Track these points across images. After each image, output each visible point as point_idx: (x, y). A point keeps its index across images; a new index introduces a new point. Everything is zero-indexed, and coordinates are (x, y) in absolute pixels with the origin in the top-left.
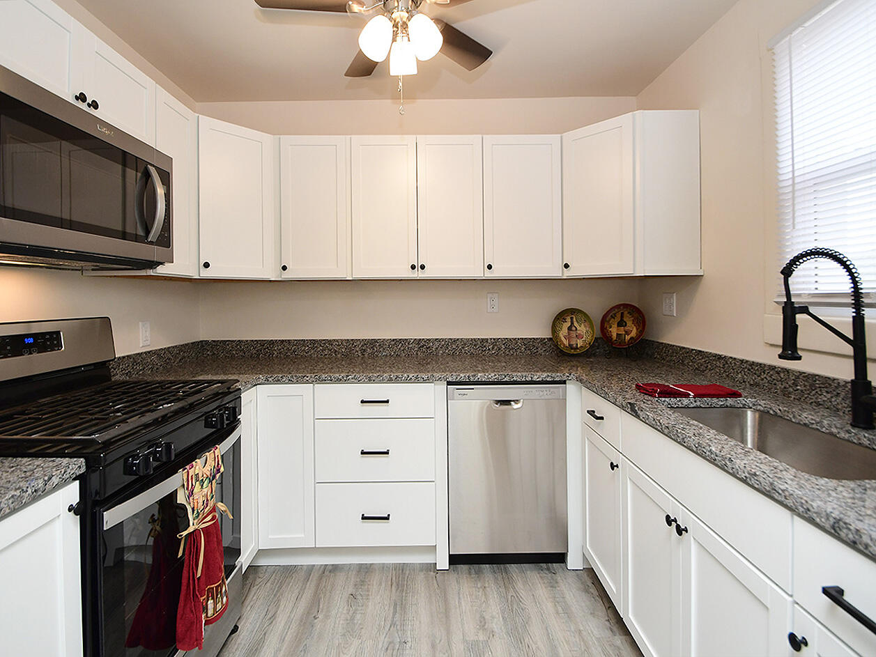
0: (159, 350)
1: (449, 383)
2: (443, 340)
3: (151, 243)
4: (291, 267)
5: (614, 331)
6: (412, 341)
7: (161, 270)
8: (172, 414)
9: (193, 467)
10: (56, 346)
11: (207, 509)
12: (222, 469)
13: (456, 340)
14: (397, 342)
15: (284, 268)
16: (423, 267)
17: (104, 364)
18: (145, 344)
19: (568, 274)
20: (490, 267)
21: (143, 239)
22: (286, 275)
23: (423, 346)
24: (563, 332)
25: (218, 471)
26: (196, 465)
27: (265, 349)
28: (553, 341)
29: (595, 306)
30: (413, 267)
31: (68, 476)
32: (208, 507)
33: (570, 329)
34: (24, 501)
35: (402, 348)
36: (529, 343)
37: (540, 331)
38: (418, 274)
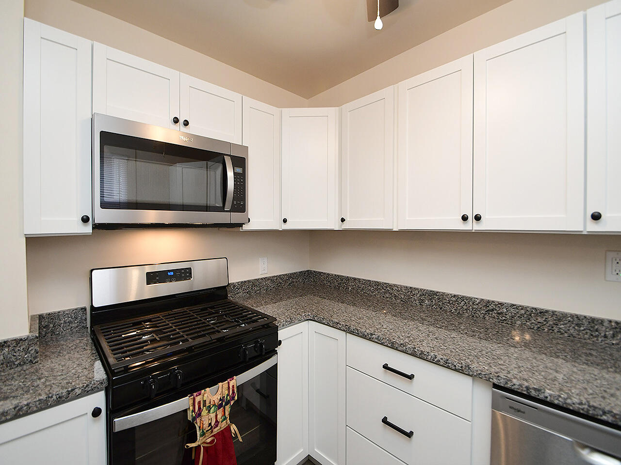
0: (273, 277)
2: (523, 308)
3: (227, 211)
4: (348, 219)
6: (478, 301)
7: (246, 227)
8: (215, 341)
9: (200, 394)
10: (188, 276)
11: (216, 429)
12: (236, 398)
13: (543, 313)
14: (458, 299)
15: (343, 220)
16: (478, 218)
17: (224, 288)
18: (264, 272)
20: (597, 216)
21: (221, 209)
22: (346, 226)
23: (493, 310)
25: (233, 398)
26: (204, 393)
27: (343, 283)
30: (465, 218)
31: (90, 389)
32: (218, 428)
34: (49, 404)
35: (465, 307)
38: (471, 226)
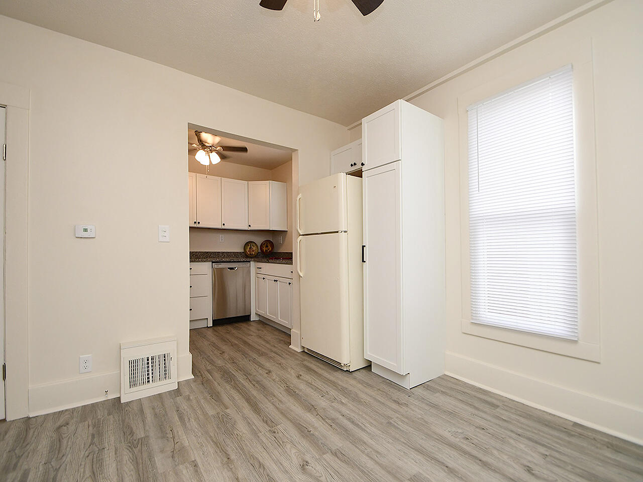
1: (213, 262)
5: (264, 249)
16: (199, 223)
19: (250, 228)
20: (224, 224)
24: (248, 250)
28: (245, 252)
29: (259, 240)
30: (195, 223)
33: (250, 248)
36: (236, 254)
37: (239, 249)
